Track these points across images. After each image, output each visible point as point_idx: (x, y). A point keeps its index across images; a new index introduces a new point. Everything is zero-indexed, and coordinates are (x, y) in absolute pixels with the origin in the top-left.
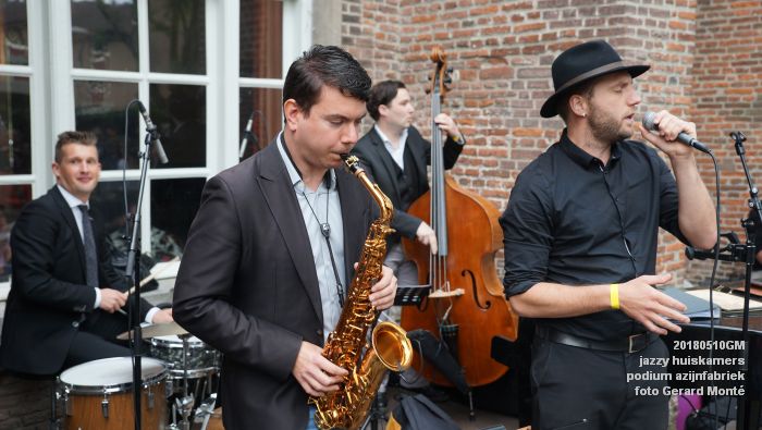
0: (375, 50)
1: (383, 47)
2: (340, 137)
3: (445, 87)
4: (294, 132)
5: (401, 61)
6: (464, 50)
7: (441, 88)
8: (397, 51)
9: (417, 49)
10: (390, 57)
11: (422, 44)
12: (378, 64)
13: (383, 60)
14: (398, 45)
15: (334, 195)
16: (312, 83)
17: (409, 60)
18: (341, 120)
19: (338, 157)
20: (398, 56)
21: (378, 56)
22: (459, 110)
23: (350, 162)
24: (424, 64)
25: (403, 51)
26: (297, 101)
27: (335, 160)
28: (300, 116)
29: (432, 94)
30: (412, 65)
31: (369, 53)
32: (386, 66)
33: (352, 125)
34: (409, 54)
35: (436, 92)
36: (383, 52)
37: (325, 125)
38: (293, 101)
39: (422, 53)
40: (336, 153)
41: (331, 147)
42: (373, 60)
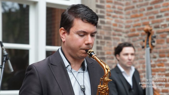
0: (113, 32)
1: (117, 30)
2: (84, 42)
3: (152, 45)
4: (64, 42)
5: (126, 37)
6: (158, 29)
7: (150, 45)
8: (123, 32)
9: (134, 30)
10: (120, 35)
11: (136, 28)
12: (114, 39)
13: (117, 37)
14: (124, 29)
15: (86, 73)
16: (69, 19)
17: (130, 37)
18: (84, 34)
19: (84, 51)
20: (124, 35)
21: (114, 35)
22: (156, 59)
23: (89, 52)
24: (138, 38)
25: (127, 32)
26: (64, 28)
27: (83, 53)
28: (66, 34)
29: (146, 48)
30: (132, 39)
31: (109, 33)
32: (118, 40)
33: (89, 36)
34: (130, 34)
35: (148, 47)
36: (117, 33)
37: (77, 36)
38: (63, 28)
39: (136, 32)
40: (83, 49)
41: (80, 46)
42: (112, 37)
